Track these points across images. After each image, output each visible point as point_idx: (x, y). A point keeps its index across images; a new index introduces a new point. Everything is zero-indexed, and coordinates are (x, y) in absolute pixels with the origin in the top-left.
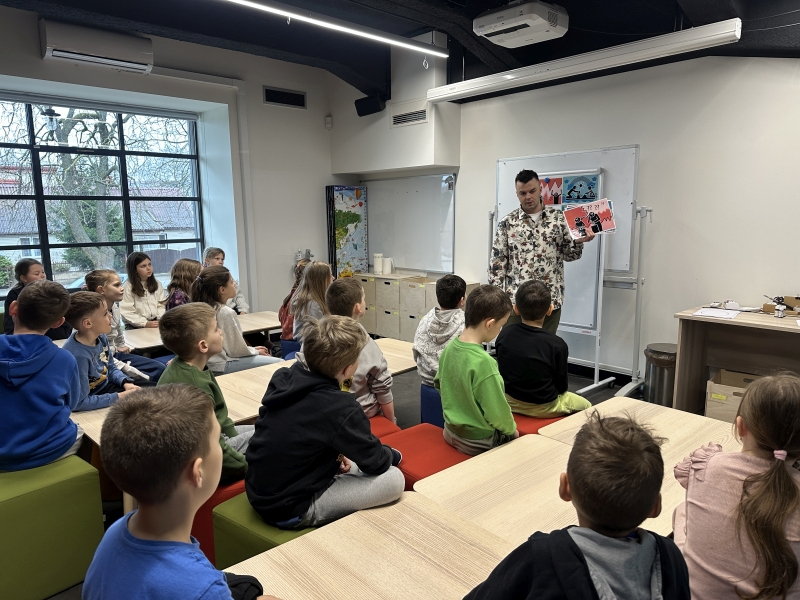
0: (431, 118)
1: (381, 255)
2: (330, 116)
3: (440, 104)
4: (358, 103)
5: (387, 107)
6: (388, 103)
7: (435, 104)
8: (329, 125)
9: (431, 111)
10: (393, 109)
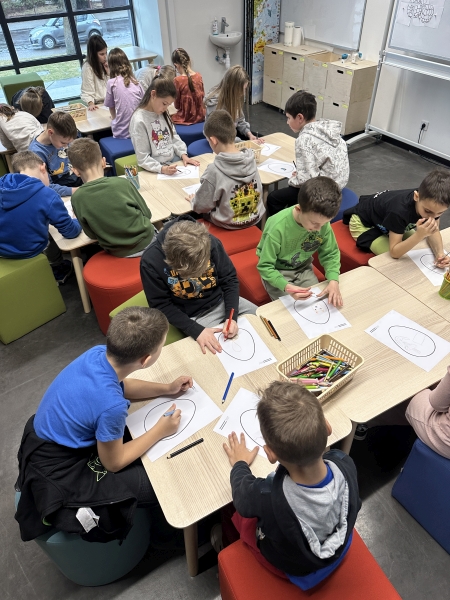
1: (292, 24)
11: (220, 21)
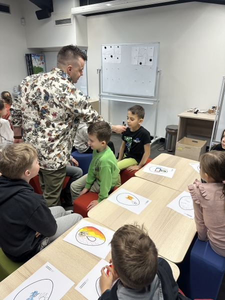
0: (74, 22)
2: (23, 18)
3: (78, 16)
4: (37, 12)
5: (52, 16)
6: (52, 13)
7: (75, 16)
8: (23, 23)
9: (73, 19)
10: (55, 17)
11: (18, 86)
